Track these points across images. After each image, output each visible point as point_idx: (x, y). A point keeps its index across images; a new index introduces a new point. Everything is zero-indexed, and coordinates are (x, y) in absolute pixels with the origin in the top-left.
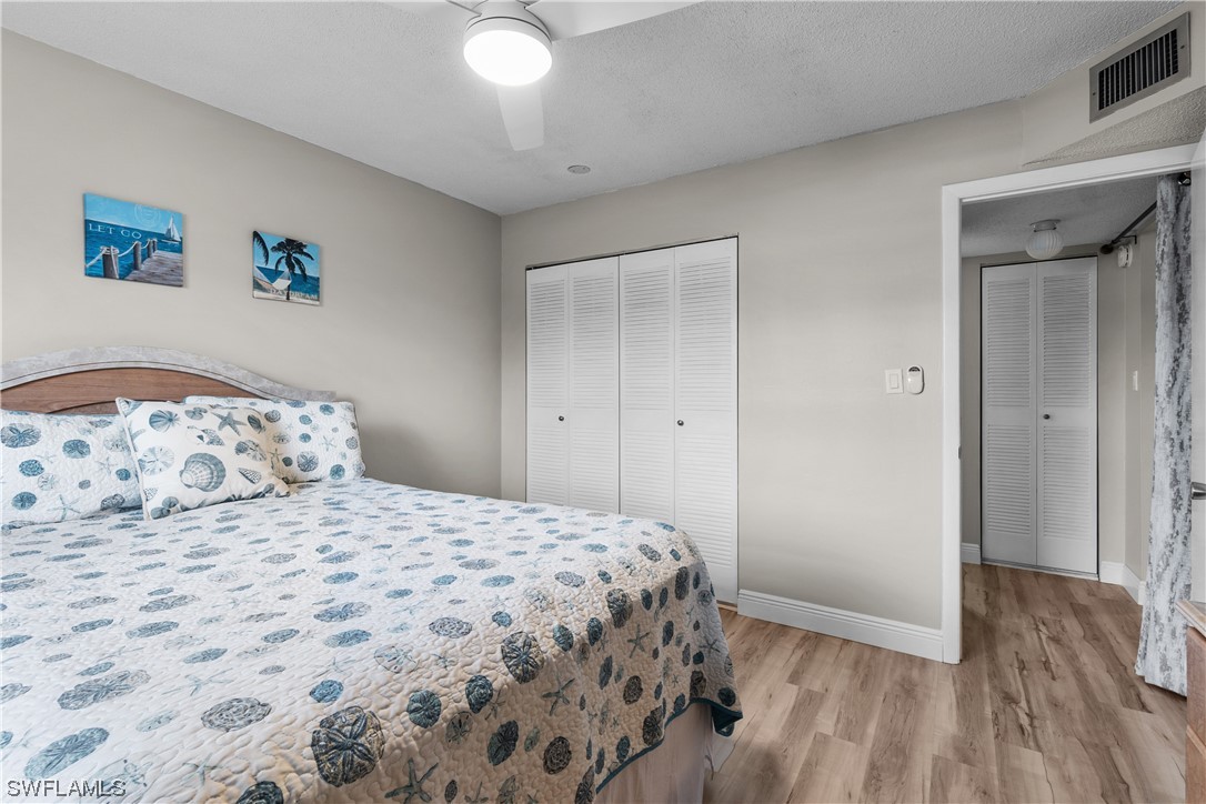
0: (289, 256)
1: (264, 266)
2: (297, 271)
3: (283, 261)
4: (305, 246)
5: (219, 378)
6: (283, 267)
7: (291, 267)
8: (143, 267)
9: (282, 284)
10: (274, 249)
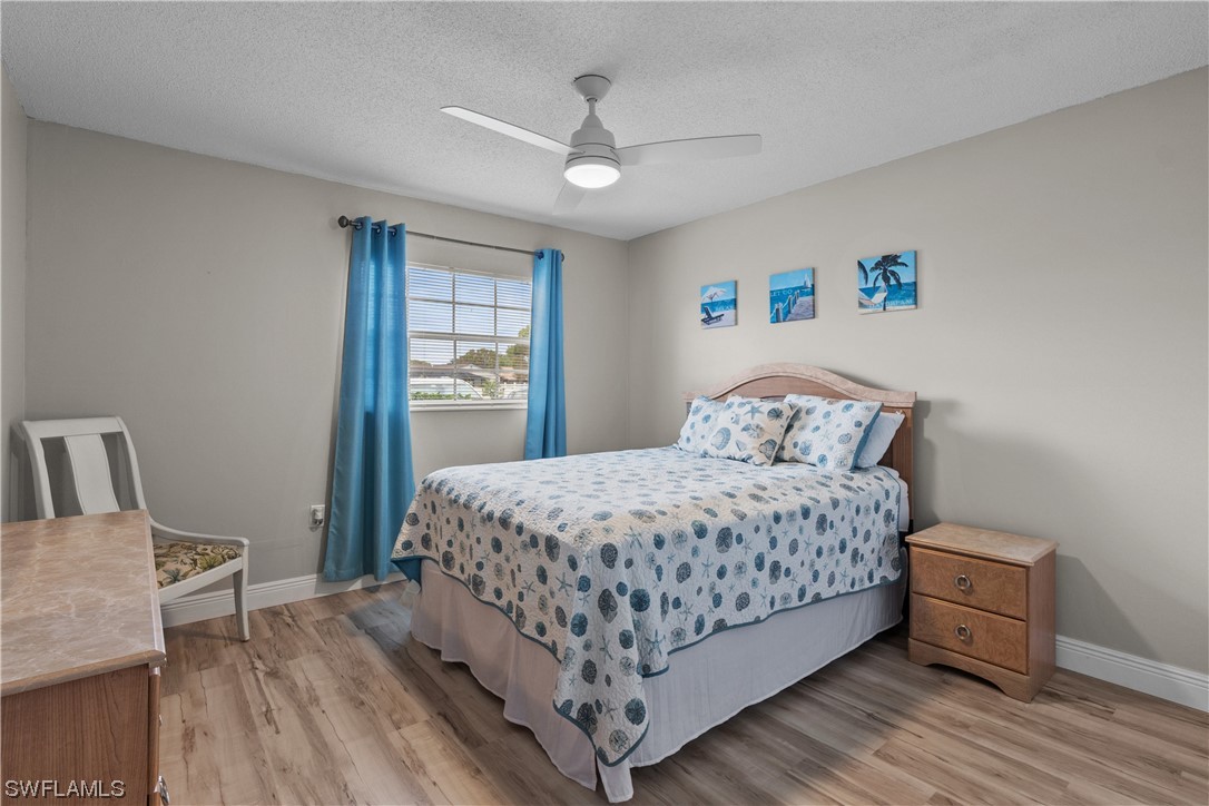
0: (885, 270)
1: (864, 287)
2: (893, 282)
3: (880, 277)
4: (899, 257)
5: (820, 381)
6: (880, 283)
7: (886, 279)
8: (793, 311)
9: (879, 297)
10: (873, 269)
